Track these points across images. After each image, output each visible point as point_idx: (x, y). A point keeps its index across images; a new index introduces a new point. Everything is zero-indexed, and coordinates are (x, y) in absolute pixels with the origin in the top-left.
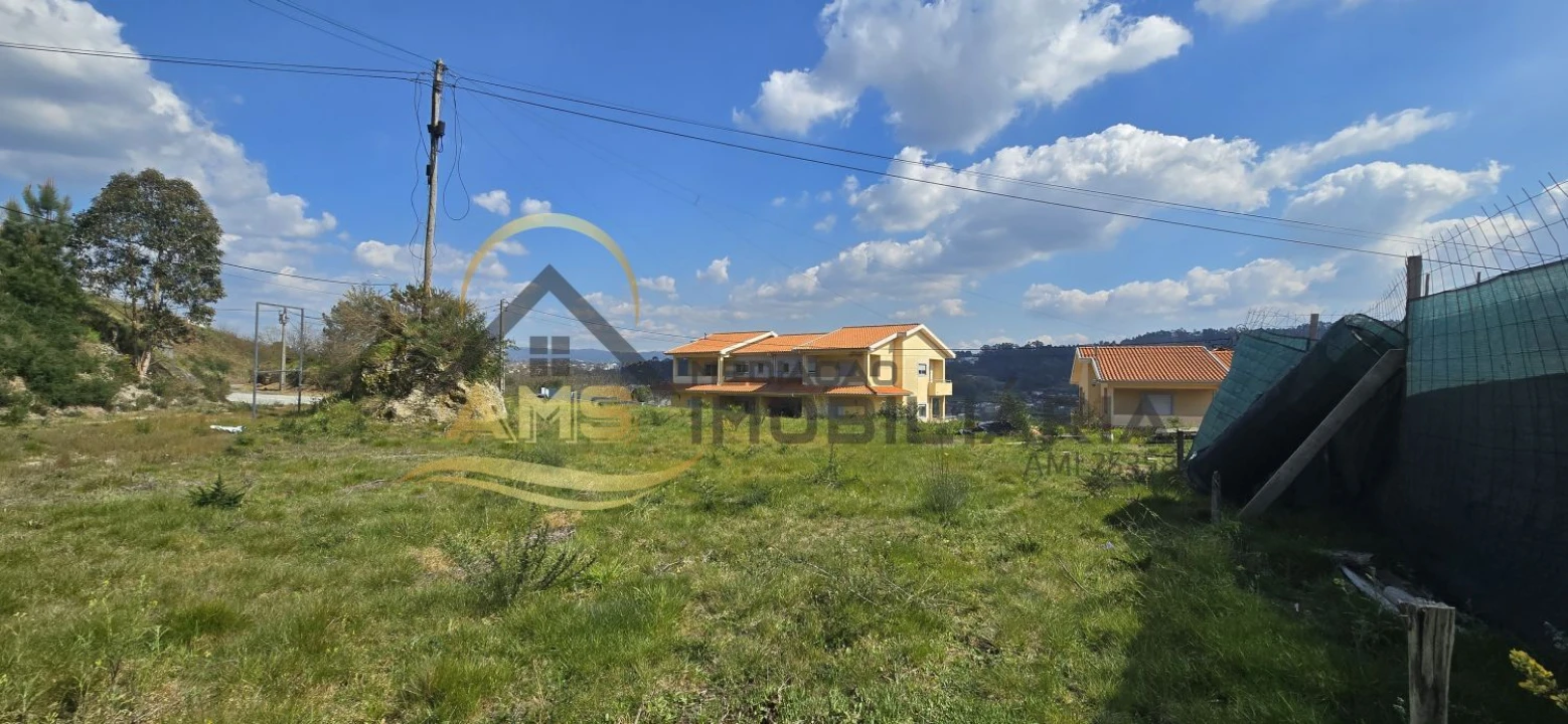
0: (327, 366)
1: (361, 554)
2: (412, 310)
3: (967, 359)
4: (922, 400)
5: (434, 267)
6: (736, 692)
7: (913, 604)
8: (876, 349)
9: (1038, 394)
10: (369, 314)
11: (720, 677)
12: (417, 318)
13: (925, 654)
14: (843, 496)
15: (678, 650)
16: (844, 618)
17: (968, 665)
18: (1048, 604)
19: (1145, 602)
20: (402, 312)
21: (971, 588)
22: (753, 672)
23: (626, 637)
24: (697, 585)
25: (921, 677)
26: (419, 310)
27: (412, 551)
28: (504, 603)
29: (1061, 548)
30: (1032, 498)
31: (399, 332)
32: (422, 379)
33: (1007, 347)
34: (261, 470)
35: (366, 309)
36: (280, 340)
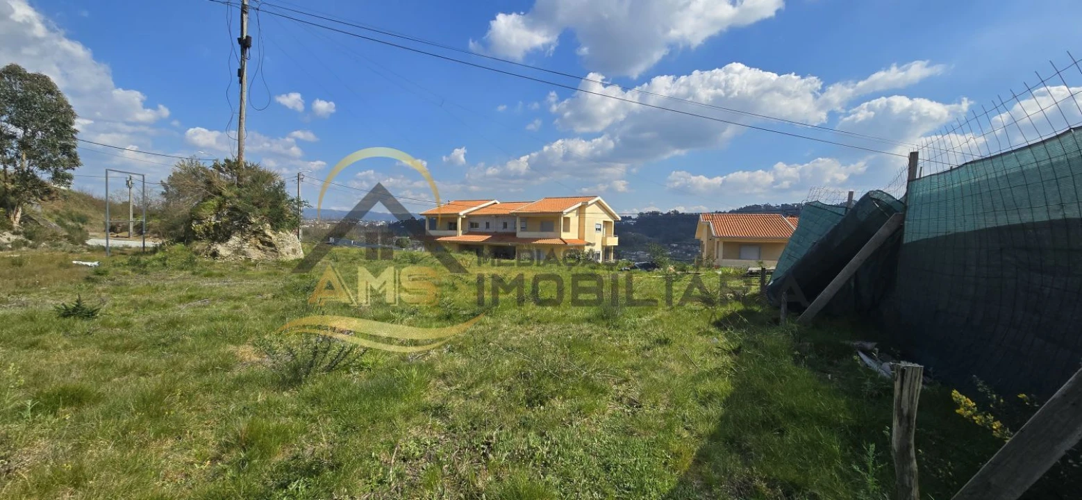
0: (165, 220)
1: (192, 350)
2: (230, 178)
3: (628, 221)
4: (598, 248)
5: (246, 148)
6: (465, 436)
7: (587, 377)
8: (568, 213)
9: (675, 245)
10: (196, 180)
11: (453, 427)
12: (234, 184)
13: (593, 409)
14: (543, 310)
15: (425, 410)
16: (540, 387)
17: (621, 416)
18: (674, 376)
19: (736, 374)
20: (222, 179)
21: (626, 367)
22: (476, 423)
23: (388, 402)
24: (439, 368)
25: (590, 424)
26: (235, 178)
27: (231, 348)
28: (300, 381)
29: (685, 342)
30: (667, 311)
31: (220, 194)
32: (239, 228)
33: (655, 214)
34: (114, 293)
35: (194, 177)
36: (127, 200)
